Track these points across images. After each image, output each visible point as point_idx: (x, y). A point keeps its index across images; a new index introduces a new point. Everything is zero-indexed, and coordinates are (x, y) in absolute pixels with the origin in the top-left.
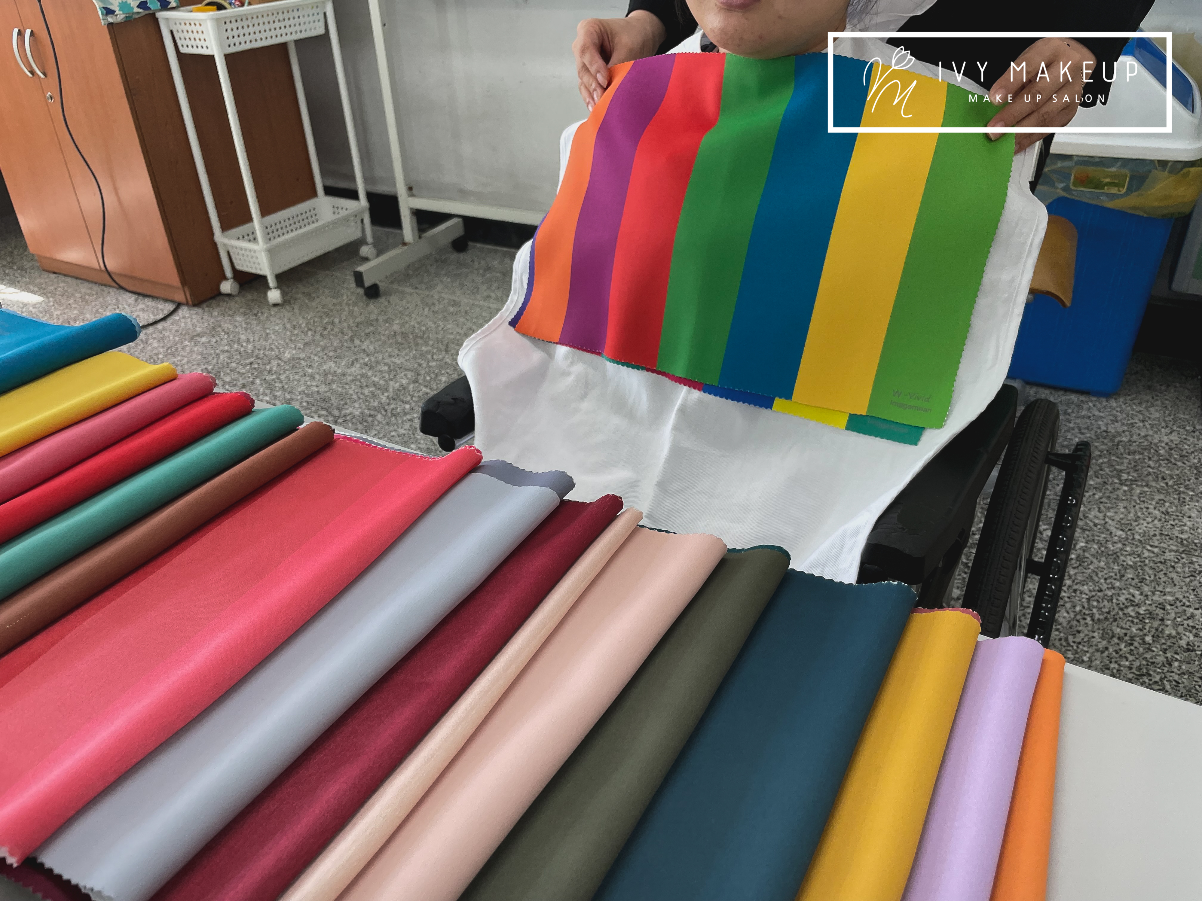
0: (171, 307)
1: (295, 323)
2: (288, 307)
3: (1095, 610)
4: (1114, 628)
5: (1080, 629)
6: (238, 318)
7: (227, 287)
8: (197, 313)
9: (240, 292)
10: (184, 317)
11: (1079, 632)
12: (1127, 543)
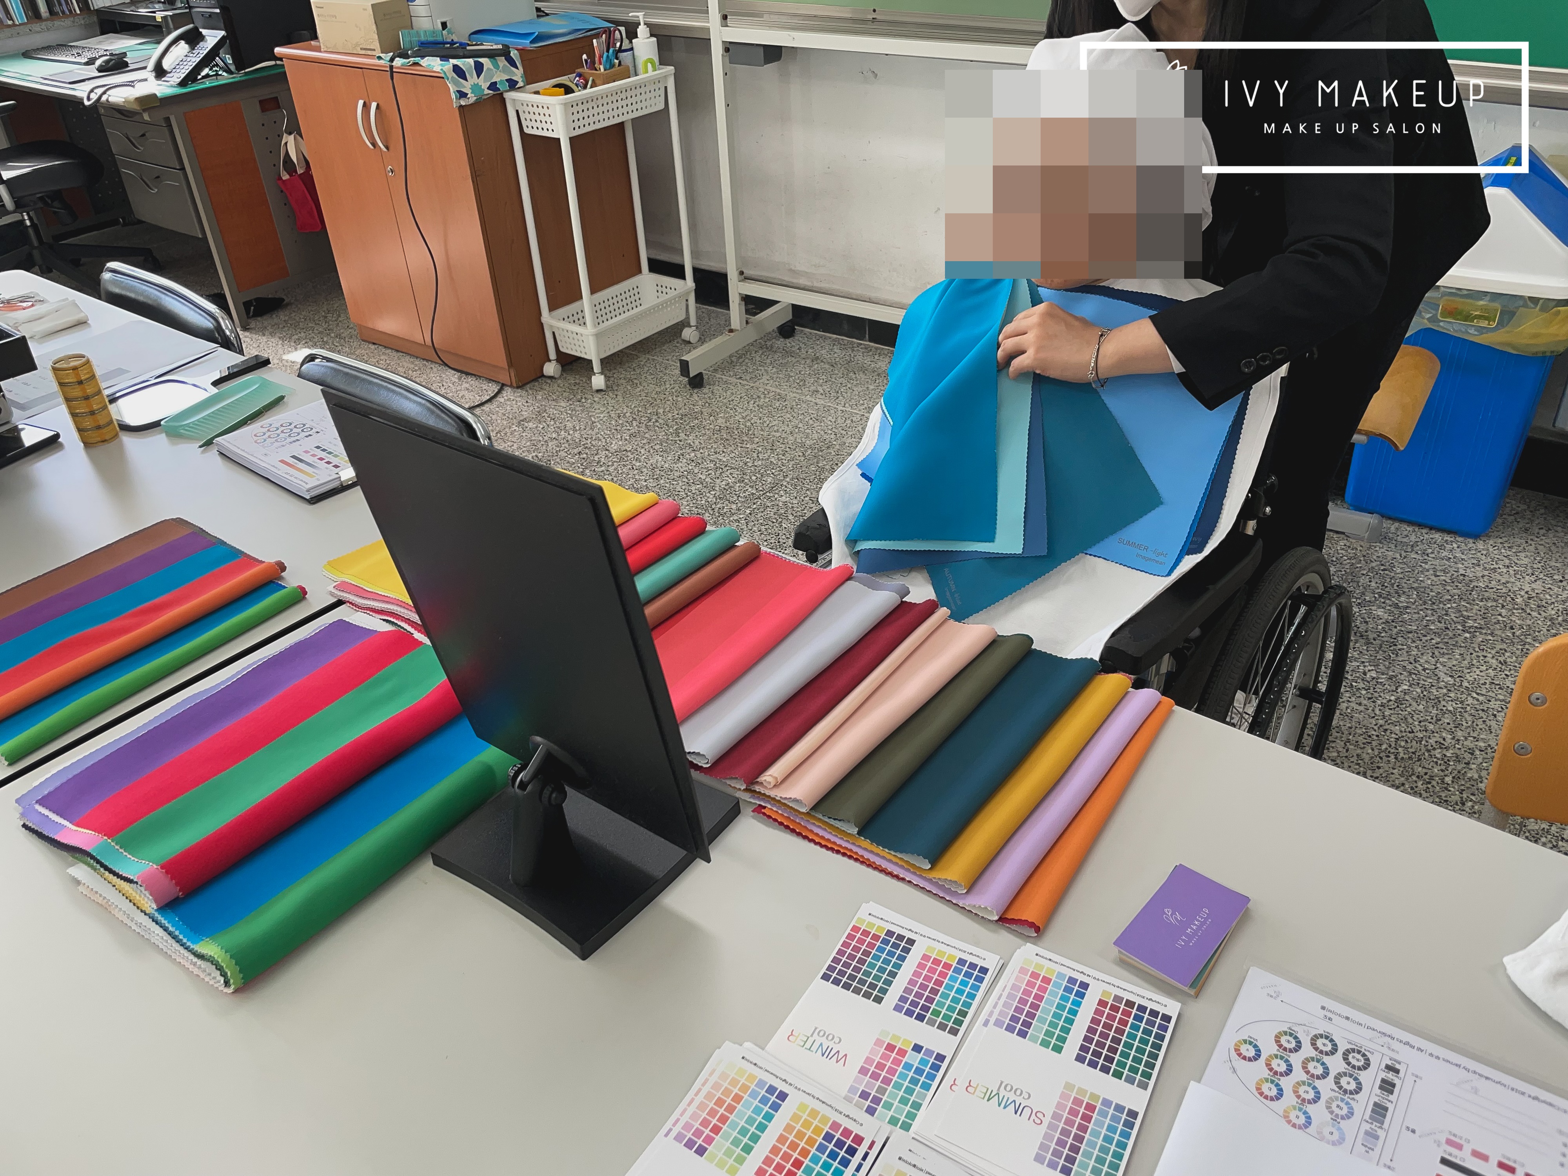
0: (495, 388)
1: (620, 412)
2: (611, 394)
3: (1400, 750)
4: (1415, 767)
5: (1381, 765)
6: (563, 404)
7: (550, 369)
8: (520, 396)
9: (562, 374)
10: (509, 400)
11: (1379, 768)
12: (1453, 689)
